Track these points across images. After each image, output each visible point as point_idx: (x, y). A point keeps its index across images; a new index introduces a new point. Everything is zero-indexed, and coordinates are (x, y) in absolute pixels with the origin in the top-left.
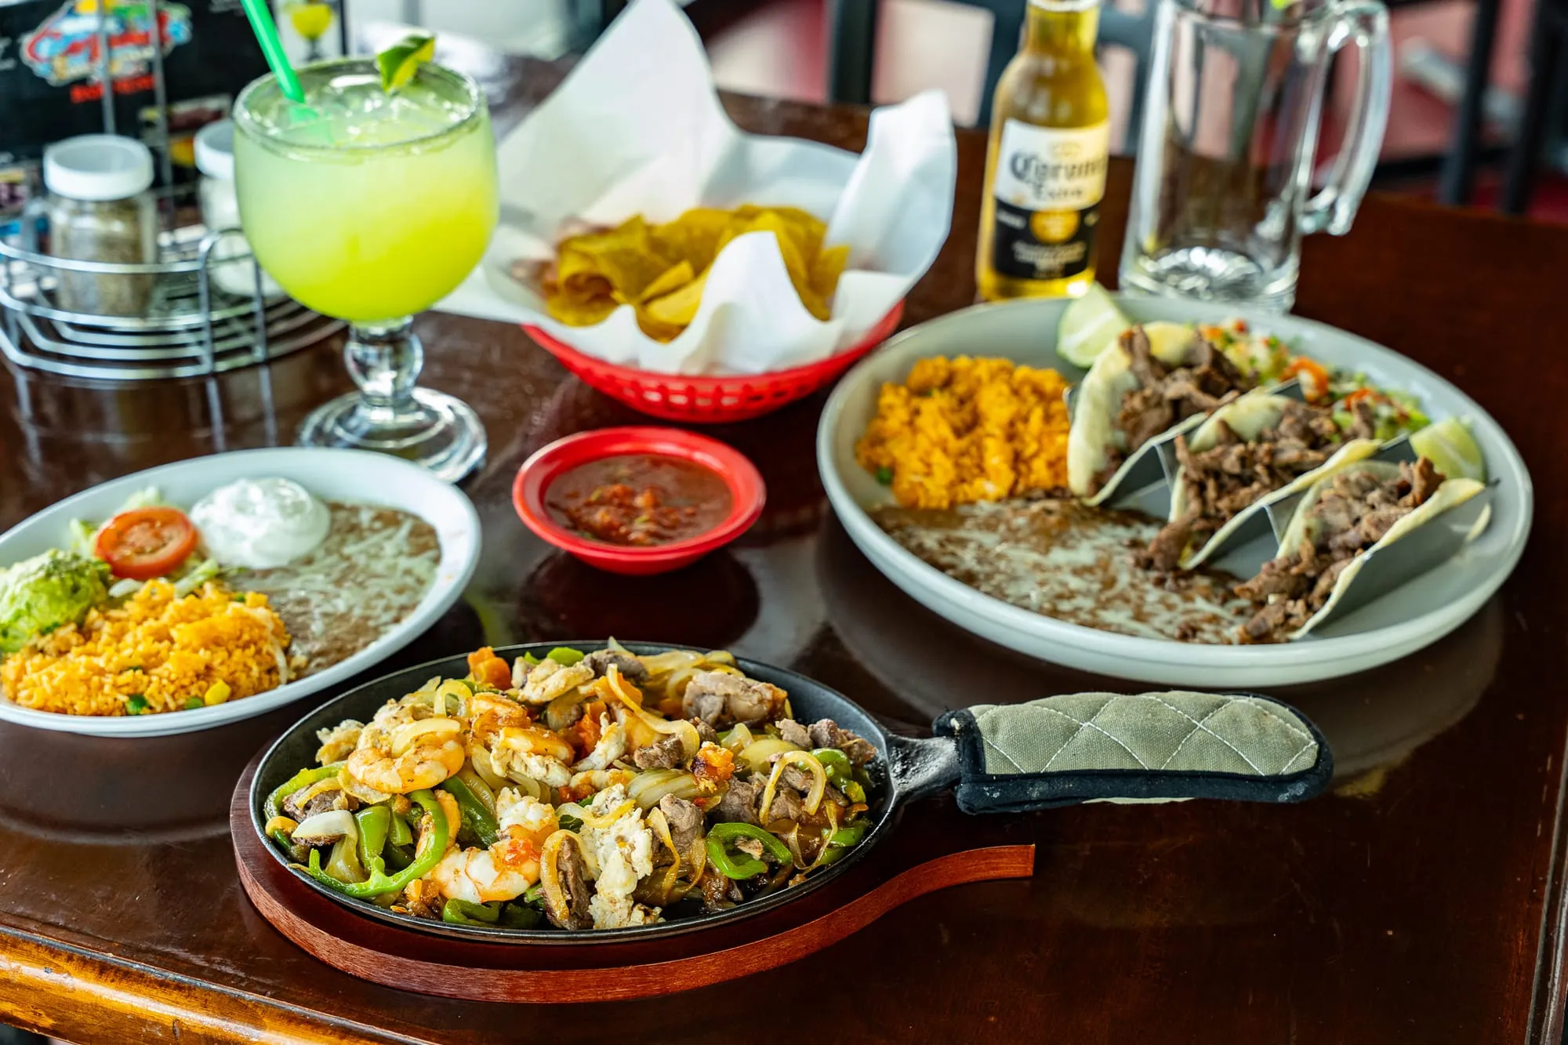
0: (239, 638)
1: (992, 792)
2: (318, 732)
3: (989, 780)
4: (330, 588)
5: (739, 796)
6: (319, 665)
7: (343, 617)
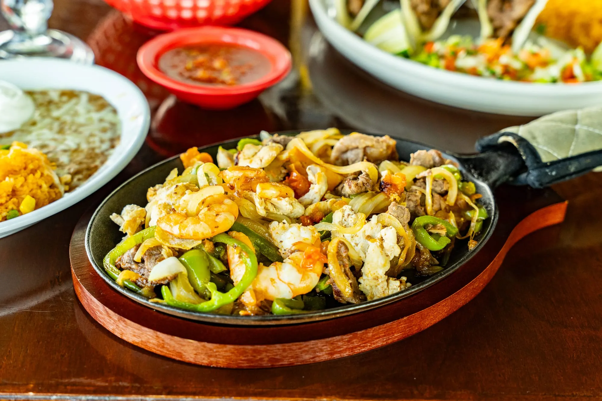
0: (25, 168)
1: (551, 171)
2: (111, 217)
3: (545, 165)
4: (57, 136)
5: (413, 201)
6: (79, 180)
7: (77, 150)
